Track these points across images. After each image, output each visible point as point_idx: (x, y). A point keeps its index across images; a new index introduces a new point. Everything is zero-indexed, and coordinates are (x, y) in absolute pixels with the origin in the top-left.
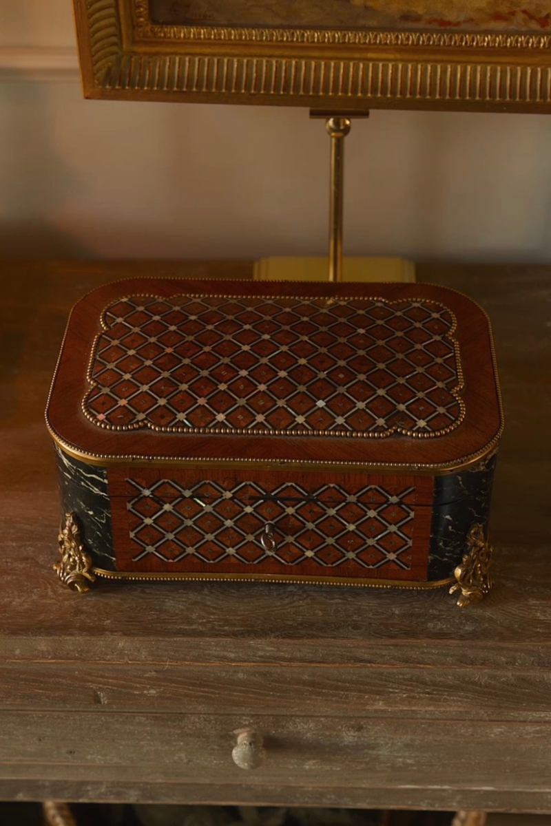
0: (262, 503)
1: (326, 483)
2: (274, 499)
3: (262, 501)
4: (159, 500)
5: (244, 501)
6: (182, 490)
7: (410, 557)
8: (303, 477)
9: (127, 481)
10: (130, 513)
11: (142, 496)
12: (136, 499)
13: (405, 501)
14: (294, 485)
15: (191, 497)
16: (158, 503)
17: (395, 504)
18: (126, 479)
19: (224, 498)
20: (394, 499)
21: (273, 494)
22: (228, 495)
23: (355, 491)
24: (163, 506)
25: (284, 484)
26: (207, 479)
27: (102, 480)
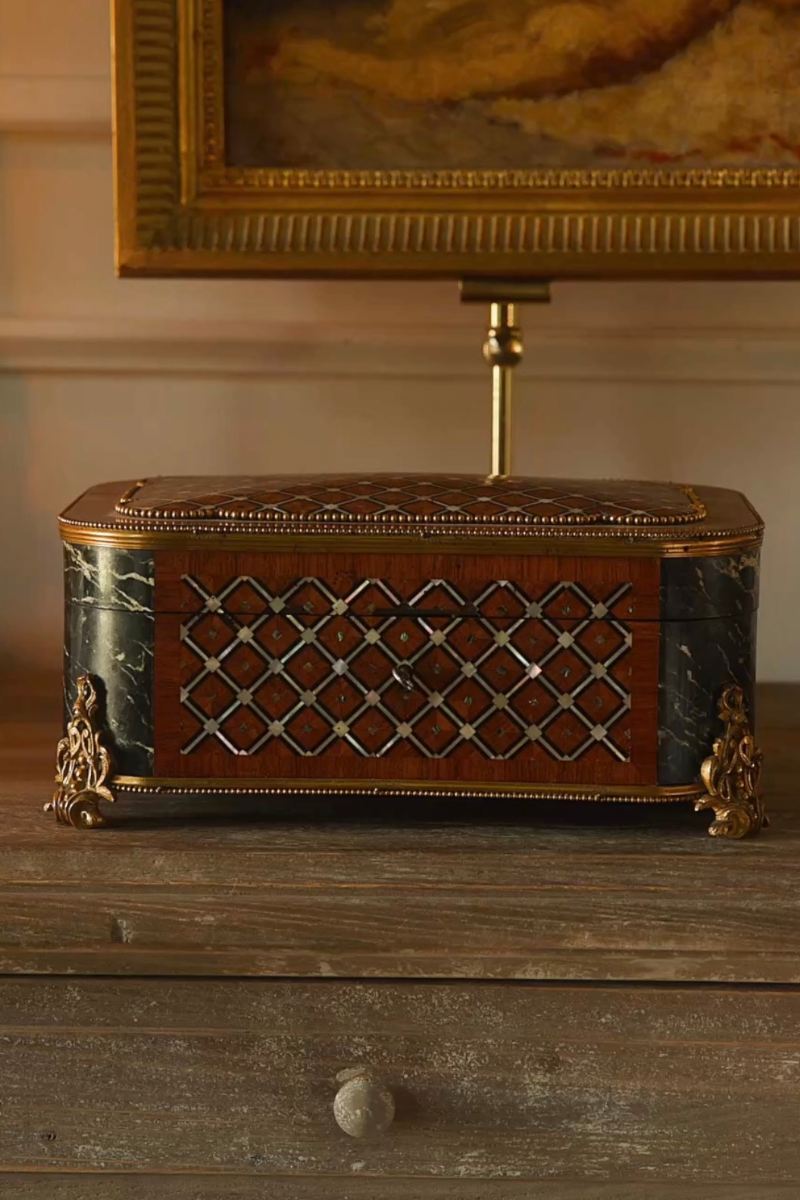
0: (395, 622)
1: (494, 579)
2: (413, 614)
3: (394, 618)
4: (233, 618)
5: (366, 619)
6: (269, 598)
7: (628, 733)
8: (459, 567)
9: (185, 581)
10: (184, 648)
11: (205, 611)
12: (196, 618)
13: (616, 611)
14: (444, 584)
15: (283, 613)
16: (229, 624)
17: (603, 618)
18: (183, 577)
19: (334, 613)
20: (599, 610)
21: (411, 603)
22: (340, 606)
23: (539, 593)
24: (237, 631)
25: (428, 582)
26: (309, 576)
27: (144, 579)
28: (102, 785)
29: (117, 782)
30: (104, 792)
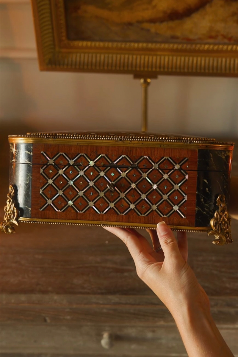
1: (142, 155)
2: (115, 167)
3: (109, 168)
4: (57, 167)
5: (100, 168)
6: (69, 160)
7: (185, 208)
8: (131, 151)
9: (42, 154)
10: (41, 176)
11: (48, 164)
12: (46, 166)
13: (183, 167)
14: (126, 157)
15: (73, 165)
16: (56, 168)
17: (178, 169)
18: (42, 152)
19: (89, 166)
20: (177, 167)
21: (115, 163)
22: (92, 163)
23: (157, 160)
24: (59, 171)
25: (121, 156)
26: (82, 153)
27: (29, 153)
28: (15, 220)
29: (19, 219)
30: (15, 222)
